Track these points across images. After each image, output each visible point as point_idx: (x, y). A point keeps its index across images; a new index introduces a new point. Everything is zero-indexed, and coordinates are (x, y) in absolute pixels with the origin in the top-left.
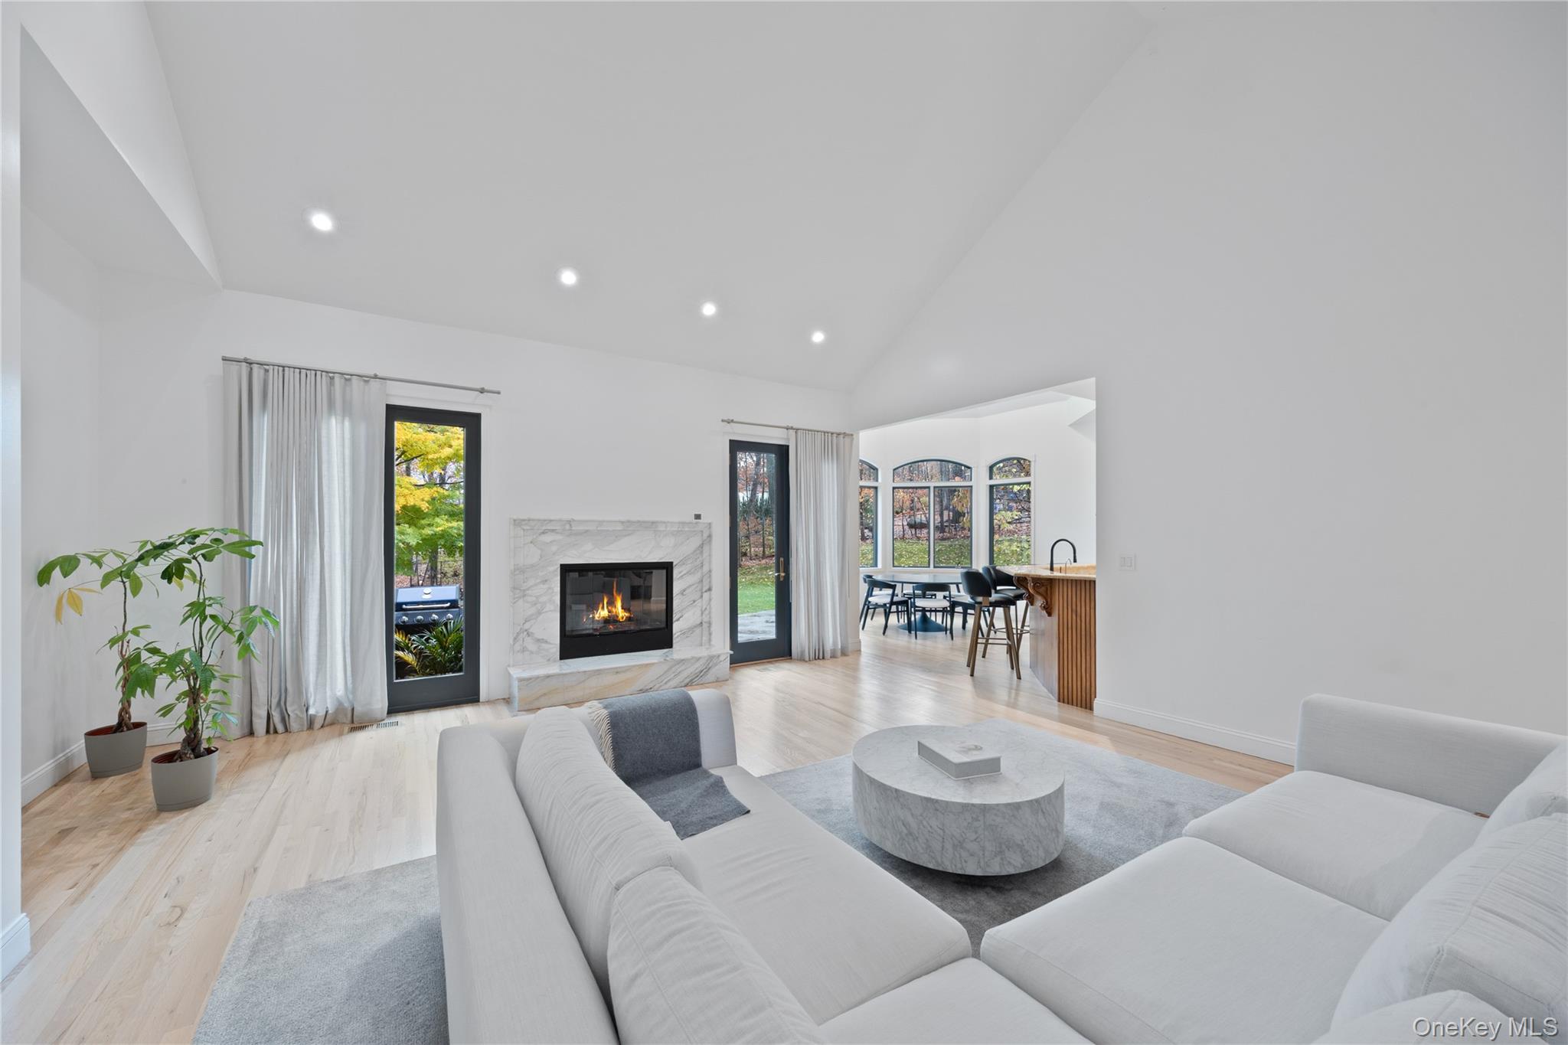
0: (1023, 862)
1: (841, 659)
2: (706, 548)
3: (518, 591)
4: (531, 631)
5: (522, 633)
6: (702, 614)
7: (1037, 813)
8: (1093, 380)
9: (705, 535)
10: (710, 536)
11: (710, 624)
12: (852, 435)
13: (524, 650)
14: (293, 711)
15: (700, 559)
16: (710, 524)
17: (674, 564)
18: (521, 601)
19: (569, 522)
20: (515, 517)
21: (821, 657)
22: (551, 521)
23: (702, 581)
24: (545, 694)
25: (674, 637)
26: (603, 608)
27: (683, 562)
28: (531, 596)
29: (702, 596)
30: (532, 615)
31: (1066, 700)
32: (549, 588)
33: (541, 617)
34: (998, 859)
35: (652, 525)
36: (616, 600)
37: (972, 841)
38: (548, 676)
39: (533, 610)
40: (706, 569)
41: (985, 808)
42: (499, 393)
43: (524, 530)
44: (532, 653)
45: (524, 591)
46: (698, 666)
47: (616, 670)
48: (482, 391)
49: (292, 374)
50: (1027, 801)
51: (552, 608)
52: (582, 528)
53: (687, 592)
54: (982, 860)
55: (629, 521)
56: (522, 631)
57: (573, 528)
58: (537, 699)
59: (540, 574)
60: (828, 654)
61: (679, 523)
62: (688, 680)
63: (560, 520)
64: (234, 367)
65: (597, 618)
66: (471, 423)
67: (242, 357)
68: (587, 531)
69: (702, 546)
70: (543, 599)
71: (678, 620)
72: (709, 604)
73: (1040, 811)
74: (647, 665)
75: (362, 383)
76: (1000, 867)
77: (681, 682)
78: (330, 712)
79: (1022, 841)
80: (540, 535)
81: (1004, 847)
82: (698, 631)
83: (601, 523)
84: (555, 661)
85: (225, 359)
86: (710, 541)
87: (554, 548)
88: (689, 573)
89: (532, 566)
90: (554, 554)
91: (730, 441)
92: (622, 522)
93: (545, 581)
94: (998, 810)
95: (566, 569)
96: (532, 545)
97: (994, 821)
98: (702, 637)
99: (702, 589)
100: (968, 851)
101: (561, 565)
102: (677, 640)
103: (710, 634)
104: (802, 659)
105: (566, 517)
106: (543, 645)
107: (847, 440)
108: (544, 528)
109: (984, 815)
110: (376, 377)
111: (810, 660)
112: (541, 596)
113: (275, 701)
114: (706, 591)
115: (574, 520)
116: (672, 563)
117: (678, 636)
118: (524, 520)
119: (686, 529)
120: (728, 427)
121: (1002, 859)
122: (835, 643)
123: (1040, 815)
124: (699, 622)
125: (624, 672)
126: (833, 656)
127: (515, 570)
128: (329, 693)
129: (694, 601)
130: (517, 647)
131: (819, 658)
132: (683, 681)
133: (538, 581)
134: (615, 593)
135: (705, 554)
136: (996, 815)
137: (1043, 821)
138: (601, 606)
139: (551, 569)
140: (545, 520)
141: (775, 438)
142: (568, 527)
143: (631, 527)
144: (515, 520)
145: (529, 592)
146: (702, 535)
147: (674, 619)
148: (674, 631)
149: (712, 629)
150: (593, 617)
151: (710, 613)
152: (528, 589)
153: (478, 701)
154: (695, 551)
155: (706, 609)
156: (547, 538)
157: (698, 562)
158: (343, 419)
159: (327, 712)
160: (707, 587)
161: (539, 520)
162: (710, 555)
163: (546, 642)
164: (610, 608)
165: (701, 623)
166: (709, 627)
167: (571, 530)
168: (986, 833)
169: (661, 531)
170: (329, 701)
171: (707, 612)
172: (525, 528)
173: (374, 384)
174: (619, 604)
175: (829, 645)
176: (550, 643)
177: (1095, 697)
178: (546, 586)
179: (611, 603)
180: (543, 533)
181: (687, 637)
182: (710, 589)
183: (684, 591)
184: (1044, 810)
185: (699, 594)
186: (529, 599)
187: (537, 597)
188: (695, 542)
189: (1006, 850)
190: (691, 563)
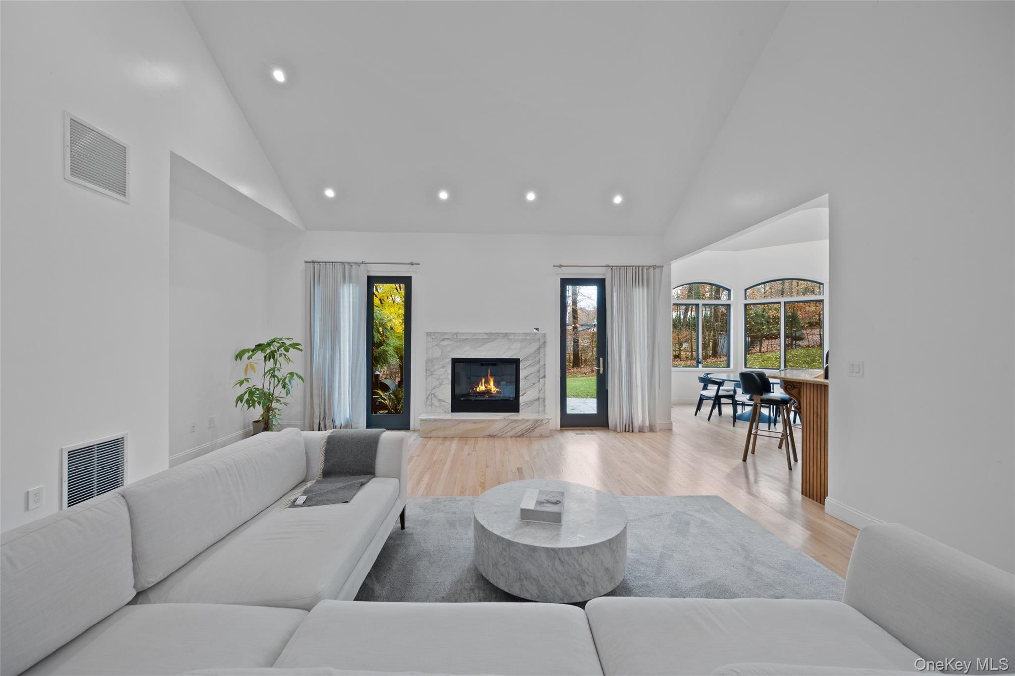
0: (539, 593)
1: (649, 435)
2: (542, 350)
3: (429, 372)
4: (436, 394)
5: (431, 396)
6: (539, 392)
7: (555, 559)
8: (827, 194)
9: (542, 341)
10: (544, 342)
11: (544, 399)
12: (662, 267)
13: (432, 405)
14: (328, 423)
15: (538, 357)
16: (545, 334)
17: (521, 360)
18: (430, 377)
19: (456, 334)
20: (428, 331)
21: (631, 431)
22: (446, 333)
23: (539, 371)
24: (434, 430)
25: (520, 405)
26: (482, 385)
27: (526, 359)
28: (436, 375)
29: (539, 381)
30: (436, 385)
31: (808, 494)
32: (446, 371)
33: (441, 387)
34: (518, 584)
35: (506, 335)
36: (490, 381)
37: (502, 565)
38: (436, 420)
39: (437, 383)
40: (542, 363)
41: (510, 543)
42: (419, 264)
43: (432, 338)
44: (436, 406)
45: (432, 372)
46: (527, 425)
47: (474, 421)
48: (412, 264)
49: (331, 266)
50: (543, 548)
51: (447, 382)
52: (464, 337)
53: (529, 377)
54: (508, 581)
55: (490, 333)
56: (431, 394)
57: (458, 337)
58: (430, 432)
59: (441, 363)
60: (636, 429)
61: (524, 334)
62: (520, 433)
63: (451, 333)
64: (308, 265)
65: (478, 391)
66: (406, 281)
67: (311, 260)
68: (466, 339)
69: (539, 349)
70: (442, 377)
71: (523, 395)
72: (544, 386)
73: (557, 559)
74: (493, 420)
75: (357, 267)
76: (520, 592)
77: (515, 434)
78: (343, 425)
79: (537, 577)
80: (441, 341)
81: (523, 577)
82: (536, 403)
83: (475, 334)
84: (448, 413)
85: (306, 262)
86: (544, 346)
87: (448, 349)
88: (530, 366)
89: (437, 358)
90: (448, 352)
91: (561, 279)
92: (487, 334)
93: (443, 367)
94: (519, 548)
95: (455, 361)
96: (436, 347)
97: (516, 554)
98: (539, 408)
99: (539, 377)
100: (500, 571)
101: (453, 358)
102: (523, 407)
103: (544, 406)
104: (615, 430)
105: (455, 331)
106: (442, 403)
107: (657, 271)
108: (443, 337)
109: (509, 549)
110: (363, 263)
111: (620, 432)
112: (441, 375)
113: (322, 417)
114: (542, 378)
115: (459, 333)
116: (519, 359)
117: (522, 406)
118: (432, 333)
119: (529, 338)
120: (559, 270)
121: (521, 585)
122: (643, 421)
123: (557, 563)
124: (537, 397)
125: (479, 423)
126: (641, 431)
127: (427, 360)
128: (342, 416)
129: (534, 384)
130: (428, 403)
131: (629, 431)
132: (517, 433)
133: (440, 367)
134: (489, 377)
135: (541, 354)
136: (517, 551)
137: (560, 568)
138: (480, 384)
139: (447, 360)
140: (443, 333)
141: (597, 274)
142: (455, 336)
143: (491, 337)
144: (427, 333)
145: (435, 373)
146: (539, 342)
147: (520, 394)
148: (520, 402)
149: (546, 403)
150: (476, 390)
151: (544, 392)
152: (434, 371)
153: (410, 430)
154: (534, 352)
155: (541, 389)
156: (445, 343)
157: (537, 359)
158: (350, 286)
159: (341, 425)
160: (543, 376)
161: (440, 333)
162: (544, 355)
163: (444, 401)
164: (486, 385)
165: (539, 398)
166: (544, 401)
167: (457, 338)
168: (510, 562)
169: (512, 339)
170: (342, 420)
171: (542, 391)
172: (433, 337)
173: (362, 266)
174: (492, 383)
175: (638, 421)
176: (446, 402)
177: (827, 496)
178: (444, 370)
179: (487, 382)
180: (443, 340)
181: (529, 406)
182: (544, 377)
183: (527, 377)
184: (562, 559)
185: (538, 379)
186: (435, 377)
187: (439, 376)
188: (534, 347)
189: (525, 580)
190: (532, 359)
